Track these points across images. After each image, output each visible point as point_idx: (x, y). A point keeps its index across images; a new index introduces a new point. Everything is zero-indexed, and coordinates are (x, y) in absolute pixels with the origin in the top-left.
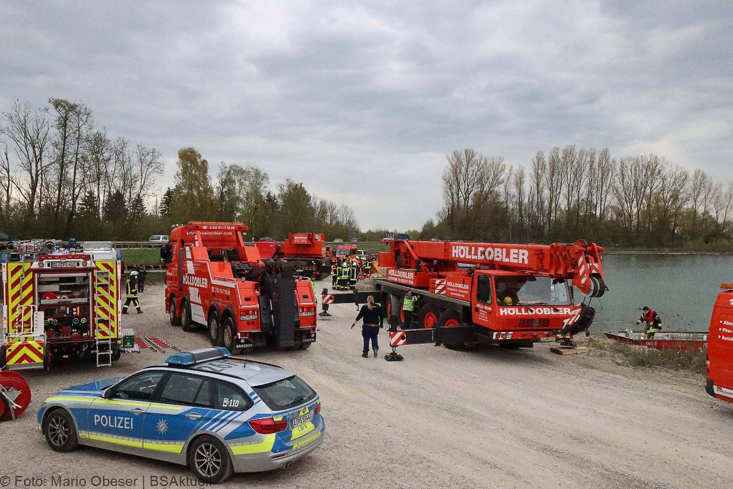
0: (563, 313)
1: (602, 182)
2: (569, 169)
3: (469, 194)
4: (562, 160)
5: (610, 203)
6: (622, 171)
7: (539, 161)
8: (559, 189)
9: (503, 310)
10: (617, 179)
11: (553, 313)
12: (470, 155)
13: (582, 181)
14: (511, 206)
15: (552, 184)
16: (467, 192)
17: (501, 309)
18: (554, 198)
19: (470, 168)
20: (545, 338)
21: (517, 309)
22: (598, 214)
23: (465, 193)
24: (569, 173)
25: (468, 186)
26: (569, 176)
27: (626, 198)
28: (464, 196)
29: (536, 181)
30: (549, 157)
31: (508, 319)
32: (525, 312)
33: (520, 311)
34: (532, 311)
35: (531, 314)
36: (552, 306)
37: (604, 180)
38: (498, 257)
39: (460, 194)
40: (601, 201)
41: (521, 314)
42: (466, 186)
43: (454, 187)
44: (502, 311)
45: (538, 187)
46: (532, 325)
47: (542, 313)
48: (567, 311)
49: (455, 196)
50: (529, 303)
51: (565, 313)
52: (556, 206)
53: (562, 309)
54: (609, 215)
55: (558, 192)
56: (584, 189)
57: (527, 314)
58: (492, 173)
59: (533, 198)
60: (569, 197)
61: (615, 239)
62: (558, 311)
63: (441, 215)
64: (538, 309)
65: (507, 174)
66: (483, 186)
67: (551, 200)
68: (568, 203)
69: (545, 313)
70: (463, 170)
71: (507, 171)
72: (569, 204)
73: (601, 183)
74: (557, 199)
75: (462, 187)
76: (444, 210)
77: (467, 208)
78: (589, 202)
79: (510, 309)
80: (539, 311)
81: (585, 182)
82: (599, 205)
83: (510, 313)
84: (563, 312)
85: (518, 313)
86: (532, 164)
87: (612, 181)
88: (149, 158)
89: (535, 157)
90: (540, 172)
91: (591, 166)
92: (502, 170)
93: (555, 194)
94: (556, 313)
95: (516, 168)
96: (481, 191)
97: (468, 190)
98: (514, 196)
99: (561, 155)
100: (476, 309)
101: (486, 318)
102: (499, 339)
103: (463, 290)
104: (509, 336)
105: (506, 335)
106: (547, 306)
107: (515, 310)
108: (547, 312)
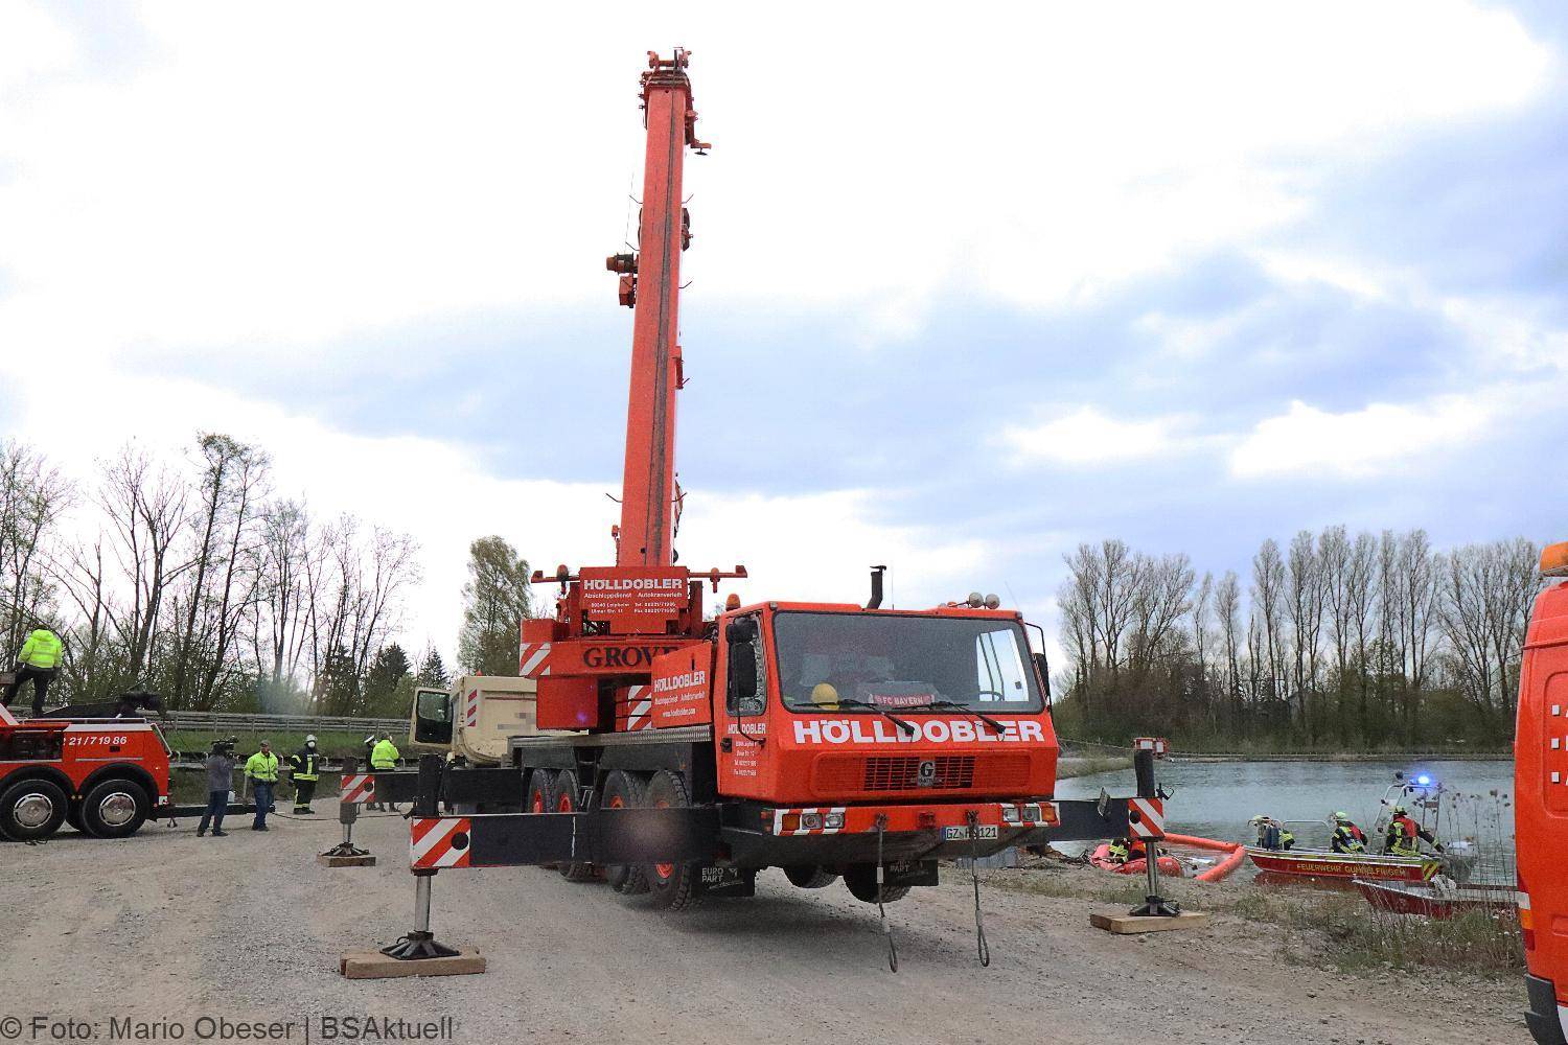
0: (1016, 739)
1: (1412, 603)
2: (1336, 577)
3: (1116, 636)
4: (1321, 559)
5: (1436, 648)
6: (1456, 579)
7: (1267, 561)
8: (1315, 619)
10: (1445, 595)
11: (983, 737)
12: (1114, 554)
13: (1367, 601)
14: (1209, 659)
15: (1299, 608)
16: (1112, 630)
17: (798, 725)
18: (1306, 640)
19: (1115, 580)
20: (963, 829)
21: (856, 725)
22: (1409, 673)
23: (1109, 633)
24: (1336, 586)
25: (1114, 618)
26: (1336, 591)
27: (1470, 637)
28: (1106, 639)
29: (1263, 604)
30: (1291, 551)
31: (826, 760)
32: (885, 735)
33: (867, 730)
34: (909, 731)
35: (907, 739)
36: (980, 715)
37: (1416, 599)
39: (1098, 636)
40: (1414, 644)
41: (870, 740)
42: (1110, 619)
43: (1084, 621)
44: (800, 732)
45: (1268, 618)
46: (912, 780)
47: (942, 738)
48: (1031, 732)
49: (1087, 641)
50: (900, 702)
51: (1025, 738)
52: (1312, 657)
53: (1013, 723)
54: (1437, 675)
55: (1313, 628)
56: (1373, 619)
57: (892, 739)
58: (1165, 589)
59: (1258, 640)
60: (1340, 637)
61: (1454, 729)
62: (1001, 729)
63: (1061, 681)
64: (929, 725)
65: (1197, 591)
66: (1146, 618)
67: (1301, 647)
68: (1339, 650)
69: (957, 738)
70: (1102, 584)
71: (1198, 585)
72: (1341, 652)
73: (1410, 605)
74: (1314, 642)
75: (1101, 620)
76: (1066, 672)
77: (1115, 666)
78: (1386, 648)
79: (829, 725)
80: (936, 731)
81: (1374, 603)
82: (1409, 652)
83: (830, 737)
84: (1018, 733)
85: (858, 738)
86: (1254, 567)
87: (1436, 600)
88: (396, 553)
89: (1258, 554)
90: (1271, 583)
91: (1386, 567)
92: (1189, 582)
93: (1307, 629)
94: (993, 738)
95: (1219, 578)
96: (1144, 629)
97: (1113, 625)
98: (1217, 637)
99: (1316, 547)
100: (728, 744)
101: (753, 763)
102: (797, 832)
103: (695, 689)
104: (833, 821)
105: (822, 818)
106: (960, 713)
107: (849, 726)
108: (963, 734)
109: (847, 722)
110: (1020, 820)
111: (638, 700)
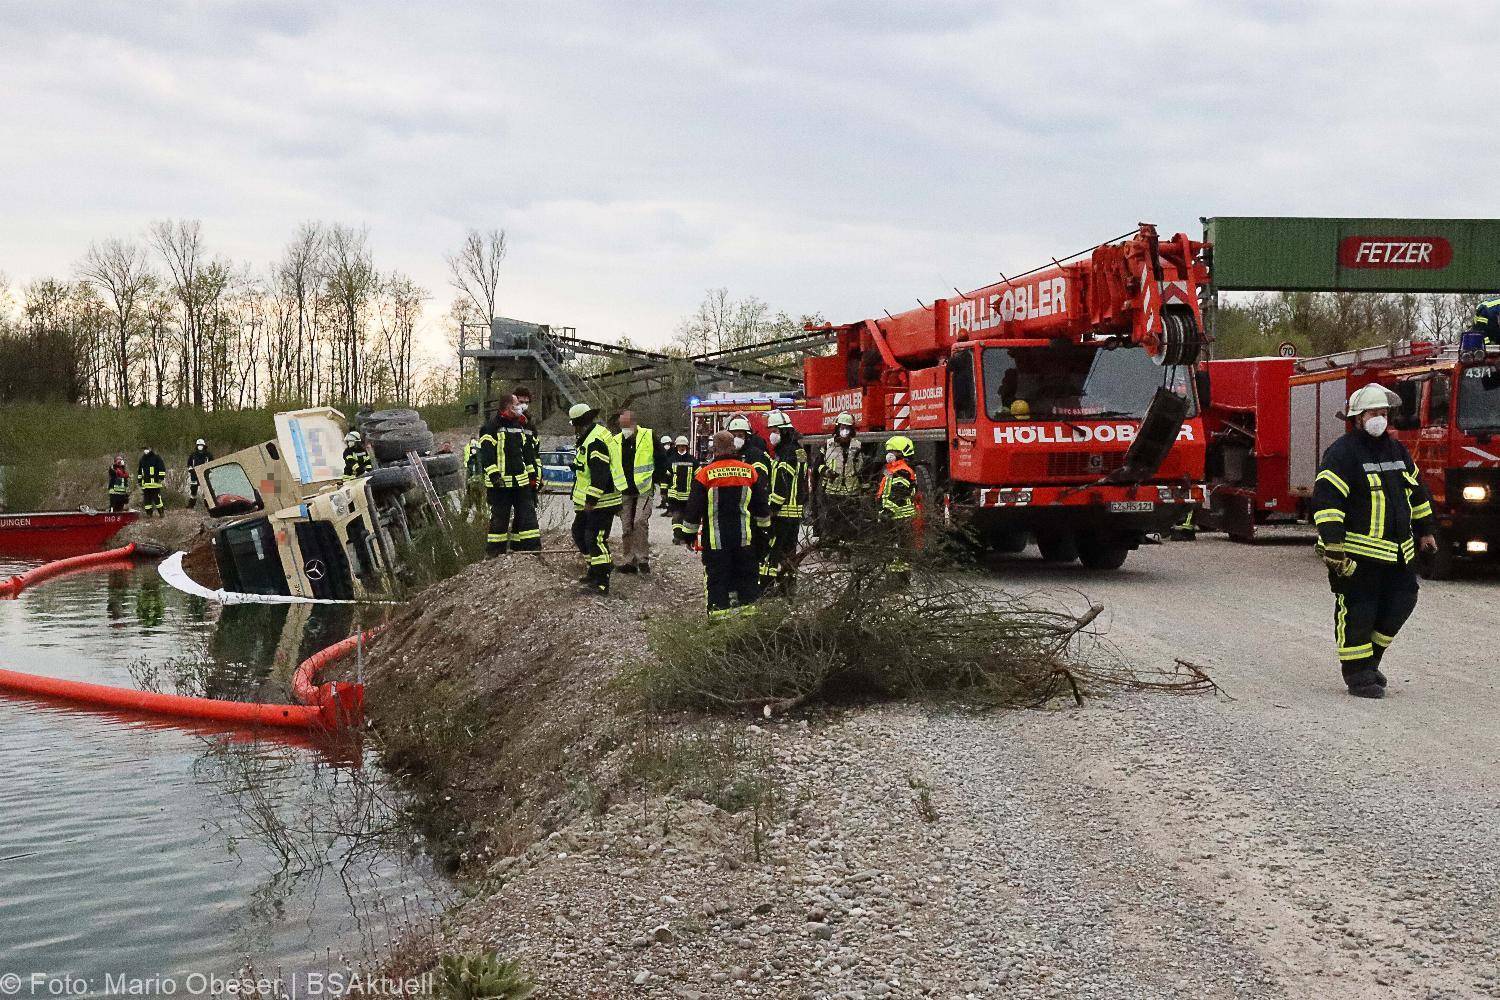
9: (1003, 431)
17: (997, 430)
20: (1125, 504)
21: (1041, 430)
31: (1016, 455)
32: (1064, 436)
33: (1050, 433)
34: (1083, 434)
35: (1081, 439)
38: (1020, 310)
41: (1052, 440)
44: (997, 435)
46: (1084, 469)
47: (1109, 438)
48: (1181, 435)
57: (1069, 440)
64: (1099, 429)
69: (1121, 438)
79: (1020, 431)
80: (1104, 433)
83: (1021, 439)
85: (1043, 439)
100: (956, 442)
101: (970, 456)
102: (996, 504)
103: (935, 401)
104: (1024, 498)
105: (1014, 495)
106: (1126, 419)
107: (1036, 431)
108: (1126, 436)
109: (1034, 428)
110: (1172, 498)
111: (901, 405)
